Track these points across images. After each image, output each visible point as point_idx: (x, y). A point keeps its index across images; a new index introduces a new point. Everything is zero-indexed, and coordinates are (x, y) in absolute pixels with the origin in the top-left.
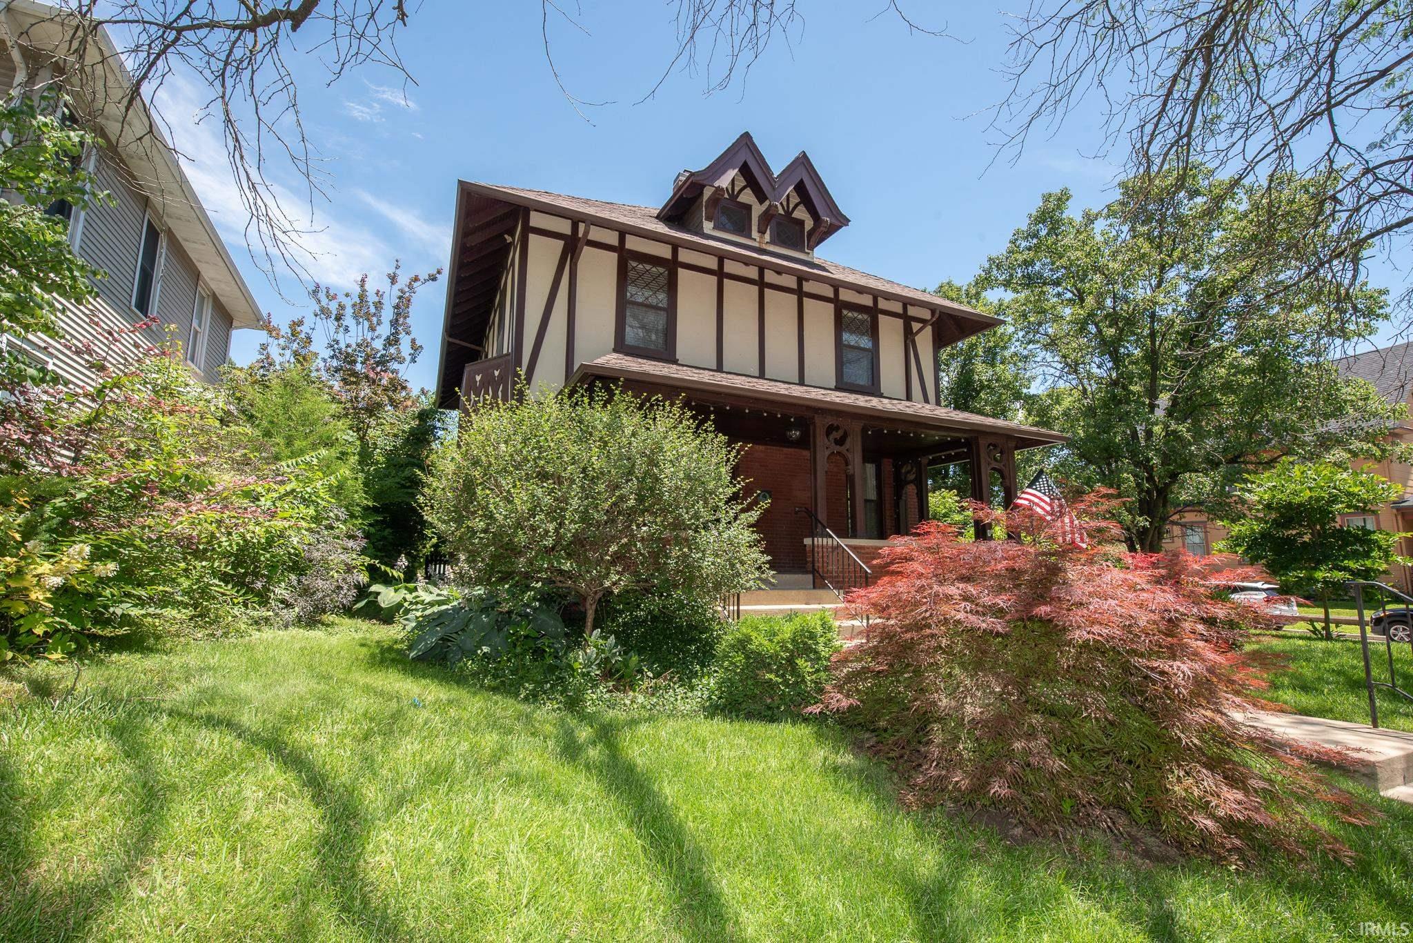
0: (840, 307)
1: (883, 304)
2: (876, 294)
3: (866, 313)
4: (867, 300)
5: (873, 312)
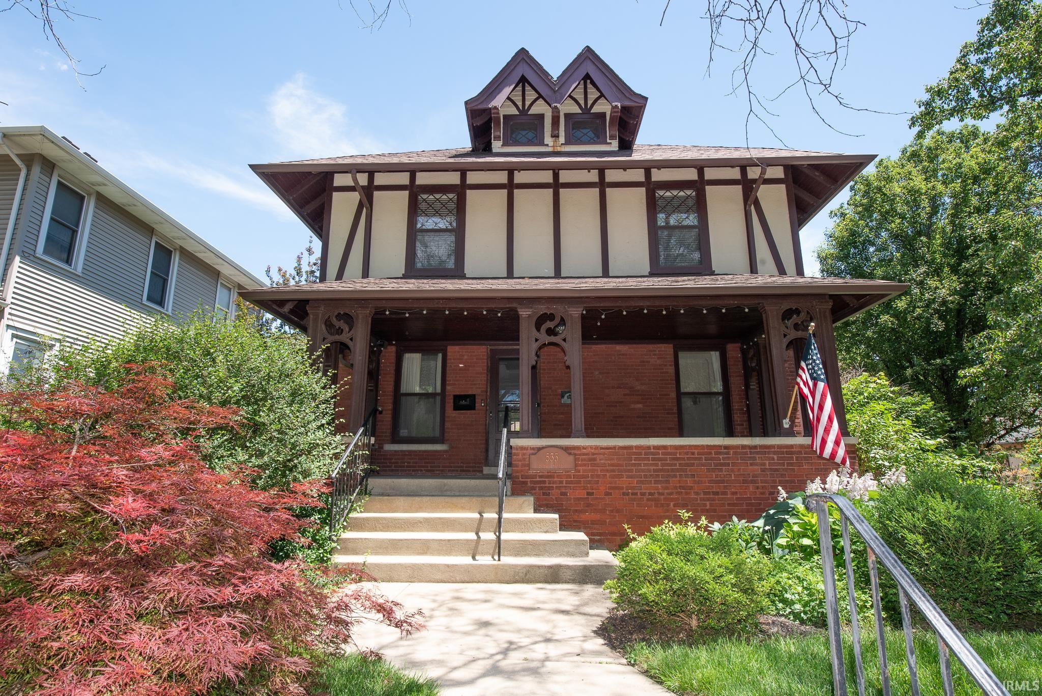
0: (651, 188)
1: (710, 174)
2: (700, 166)
3: (689, 188)
4: (691, 175)
5: (699, 186)
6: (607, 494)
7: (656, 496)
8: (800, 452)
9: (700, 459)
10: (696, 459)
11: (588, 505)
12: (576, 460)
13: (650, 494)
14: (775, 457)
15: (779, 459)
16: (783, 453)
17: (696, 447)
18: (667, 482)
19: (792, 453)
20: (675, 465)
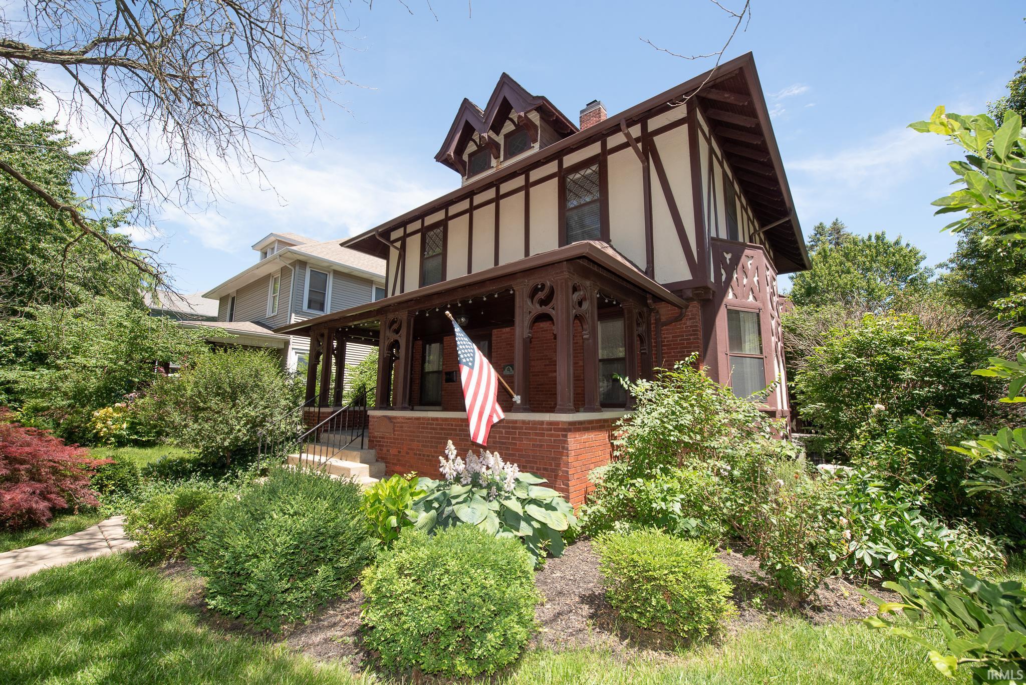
0: (562, 175)
1: (613, 142)
4: (594, 151)
5: (601, 158)
6: (408, 453)
7: (430, 458)
8: (521, 428)
9: (455, 430)
10: (453, 430)
11: (399, 460)
12: (394, 427)
13: (428, 456)
14: (504, 431)
15: (507, 433)
16: (509, 428)
17: (454, 419)
18: (437, 447)
19: (515, 428)
20: (441, 434)
